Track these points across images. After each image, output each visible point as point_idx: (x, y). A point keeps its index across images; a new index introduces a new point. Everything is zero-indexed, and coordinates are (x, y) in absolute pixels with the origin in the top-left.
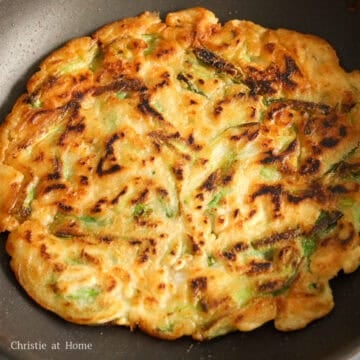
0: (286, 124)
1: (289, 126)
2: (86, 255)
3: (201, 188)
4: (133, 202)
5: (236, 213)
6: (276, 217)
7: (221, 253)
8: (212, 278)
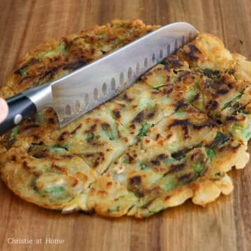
0: (191, 83)
1: (193, 84)
2: (55, 166)
3: (133, 121)
4: (86, 132)
5: (158, 136)
6: (185, 138)
7: (149, 161)
8: (144, 176)
